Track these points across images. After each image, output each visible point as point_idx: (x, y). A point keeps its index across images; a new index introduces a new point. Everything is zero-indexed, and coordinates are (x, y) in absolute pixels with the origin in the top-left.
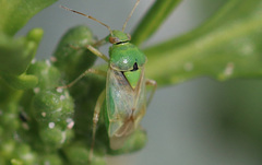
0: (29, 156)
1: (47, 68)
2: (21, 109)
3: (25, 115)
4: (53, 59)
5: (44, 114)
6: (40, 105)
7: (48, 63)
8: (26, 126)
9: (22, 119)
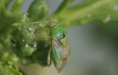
0: (15, 59)
1: (25, 18)
2: (12, 37)
3: (14, 40)
4: (27, 14)
5: (23, 41)
6: (22, 36)
7: (25, 16)
8: (14, 45)
9: (13, 42)
